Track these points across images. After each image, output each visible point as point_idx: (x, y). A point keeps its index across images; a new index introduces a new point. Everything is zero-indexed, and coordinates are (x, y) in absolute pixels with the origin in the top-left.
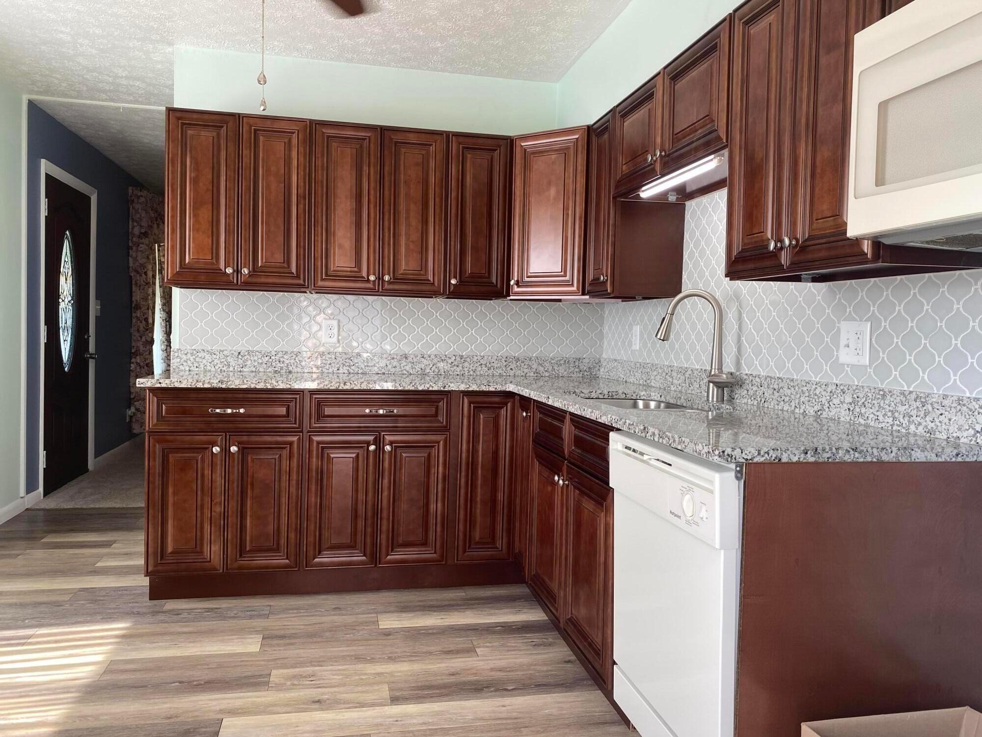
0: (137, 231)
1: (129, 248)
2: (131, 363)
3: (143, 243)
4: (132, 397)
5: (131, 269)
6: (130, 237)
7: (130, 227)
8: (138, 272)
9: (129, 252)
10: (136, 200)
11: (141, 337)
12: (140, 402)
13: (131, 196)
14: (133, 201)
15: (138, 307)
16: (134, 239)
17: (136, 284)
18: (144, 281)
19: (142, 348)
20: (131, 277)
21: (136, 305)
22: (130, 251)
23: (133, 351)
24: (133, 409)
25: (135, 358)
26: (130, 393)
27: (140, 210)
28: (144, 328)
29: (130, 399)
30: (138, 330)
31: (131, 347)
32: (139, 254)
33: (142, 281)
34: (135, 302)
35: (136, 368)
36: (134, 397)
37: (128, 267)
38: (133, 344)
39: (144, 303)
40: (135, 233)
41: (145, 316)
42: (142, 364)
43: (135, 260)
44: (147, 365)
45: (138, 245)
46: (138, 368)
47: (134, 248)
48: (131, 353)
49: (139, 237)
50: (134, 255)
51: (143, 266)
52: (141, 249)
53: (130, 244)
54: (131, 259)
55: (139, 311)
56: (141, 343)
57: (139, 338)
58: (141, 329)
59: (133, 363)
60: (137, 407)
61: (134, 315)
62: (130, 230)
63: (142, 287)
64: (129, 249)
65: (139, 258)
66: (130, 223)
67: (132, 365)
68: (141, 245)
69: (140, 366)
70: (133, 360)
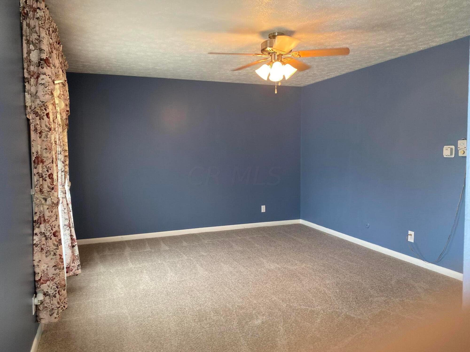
0: (34, 56)
1: (24, 80)
2: (33, 234)
3: (45, 74)
4: (37, 278)
5: (29, 110)
6: (25, 65)
7: (25, 51)
8: (36, 114)
9: (24, 86)
10: (31, 14)
11: (46, 200)
12: (48, 283)
13: (24, 8)
14: (27, 14)
15: (40, 160)
16: (32, 68)
17: (36, 130)
18: (46, 126)
19: (47, 214)
20: (28, 120)
21: (37, 158)
22: (26, 84)
23: (36, 218)
24: (40, 297)
25: (39, 227)
26: (35, 274)
27: (37, 28)
28: (49, 187)
29: (35, 281)
30: (41, 191)
31: (33, 213)
32: (41, 88)
33: (43, 126)
34: (35, 154)
35: (40, 240)
36: (40, 280)
37: (25, 107)
38: (36, 209)
39: (48, 155)
40: (32, 59)
41: (50, 172)
42: (48, 234)
43: (35, 96)
44: (55, 235)
45: (38, 77)
46: (44, 239)
47: (33, 81)
48: (34, 222)
49: (39, 65)
50: (33, 90)
51: (44, 106)
52: (43, 82)
53: (26, 75)
54: (27, 96)
55: (41, 165)
56: (46, 207)
57: (43, 201)
58: (46, 189)
59: (36, 234)
60: (45, 290)
61: (35, 171)
62: (25, 55)
63: (44, 134)
64: (24, 82)
65: (40, 94)
66: (25, 45)
67: (35, 237)
68: (42, 77)
69: (45, 236)
70: (36, 231)
